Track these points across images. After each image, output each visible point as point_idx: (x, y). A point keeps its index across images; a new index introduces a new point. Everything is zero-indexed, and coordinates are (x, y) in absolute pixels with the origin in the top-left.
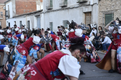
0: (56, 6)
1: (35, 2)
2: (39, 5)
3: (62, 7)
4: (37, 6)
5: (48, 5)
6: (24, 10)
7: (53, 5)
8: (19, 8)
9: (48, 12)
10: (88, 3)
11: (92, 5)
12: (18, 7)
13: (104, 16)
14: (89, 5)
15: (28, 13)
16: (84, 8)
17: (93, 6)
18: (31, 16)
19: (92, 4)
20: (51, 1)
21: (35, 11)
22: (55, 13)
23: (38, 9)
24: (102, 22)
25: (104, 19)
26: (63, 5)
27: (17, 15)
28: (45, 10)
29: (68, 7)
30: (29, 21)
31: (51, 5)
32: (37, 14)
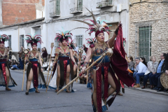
0: (65, 12)
1: (34, 6)
2: (40, 10)
3: (75, 14)
4: (37, 11)
5: (53, 10)
6: (17, 18)
7: (61, 10)
8: (8, 14)
9: (53, 21)
10: (113, 9)
11: (120, 13)
12: (6, 13)
13: (137, 29)
14: (115, 12)
15: (22, 22)
16: (107, 16)
17: (122, 14)
18: (26, 28)
19: (119, 10)
20: (58, 5)
21: (33, 20)
22: (63, 23)
23: (38, 16)
24: (134, 39)
25: (138, 35)
26: (75, 11)
27: (4, 26)
28: (48, 18)
29: (83, 14)
30: (23, 36)
31: (58, 11)
32: (35, 25)
